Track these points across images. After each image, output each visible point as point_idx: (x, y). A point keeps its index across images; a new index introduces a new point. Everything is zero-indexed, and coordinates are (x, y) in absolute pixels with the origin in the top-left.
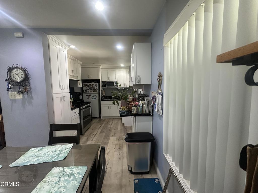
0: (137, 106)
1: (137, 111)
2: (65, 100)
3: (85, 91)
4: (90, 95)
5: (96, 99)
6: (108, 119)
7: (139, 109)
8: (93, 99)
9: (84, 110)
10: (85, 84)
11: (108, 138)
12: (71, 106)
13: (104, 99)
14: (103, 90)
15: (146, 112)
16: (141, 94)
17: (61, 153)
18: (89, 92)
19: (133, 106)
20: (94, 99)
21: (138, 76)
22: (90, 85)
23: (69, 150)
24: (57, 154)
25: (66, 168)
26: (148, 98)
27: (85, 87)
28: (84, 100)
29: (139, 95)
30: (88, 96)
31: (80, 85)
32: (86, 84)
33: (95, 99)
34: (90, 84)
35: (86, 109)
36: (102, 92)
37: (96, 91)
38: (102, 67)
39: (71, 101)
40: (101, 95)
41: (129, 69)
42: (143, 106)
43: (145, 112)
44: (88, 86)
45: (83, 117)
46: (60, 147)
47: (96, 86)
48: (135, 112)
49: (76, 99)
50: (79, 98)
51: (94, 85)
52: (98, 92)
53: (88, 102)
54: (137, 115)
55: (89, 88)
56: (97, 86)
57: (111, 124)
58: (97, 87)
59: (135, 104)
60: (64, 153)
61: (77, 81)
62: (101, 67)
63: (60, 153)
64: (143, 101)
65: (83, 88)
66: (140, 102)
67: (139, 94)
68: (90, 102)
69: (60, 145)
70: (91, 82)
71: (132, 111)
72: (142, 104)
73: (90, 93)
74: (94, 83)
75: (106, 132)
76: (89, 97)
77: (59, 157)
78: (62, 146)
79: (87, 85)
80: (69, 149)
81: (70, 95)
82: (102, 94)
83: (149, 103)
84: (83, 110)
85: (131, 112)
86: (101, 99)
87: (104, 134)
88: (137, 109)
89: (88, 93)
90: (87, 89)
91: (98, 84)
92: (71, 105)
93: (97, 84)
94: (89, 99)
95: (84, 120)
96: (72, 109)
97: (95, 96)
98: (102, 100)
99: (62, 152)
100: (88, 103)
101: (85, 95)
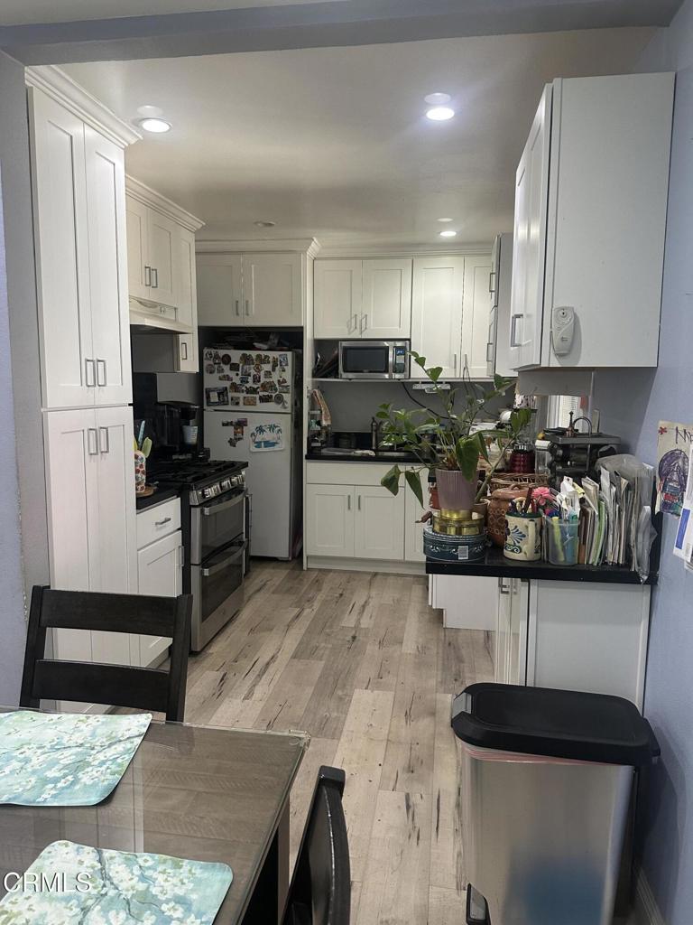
0: (543, 510)
1: (539, 549)
2: (107, 452)
3: (214, 397)
4: (241, 424)
5: (276, 448)
6: (345, 571)
7: (557, 532)
8: (258, 445)
9: (207, 511)
10: (217, 356)
11: (340, 693)
12: (138, 484)
13: (324, 451)
14: (322, 392)
15: (603, 556)
16: (575, 433)
17: (89, 764)
18: (237, 404)
19: (513, 511)
20: (268, 444)
21: (564, 312)
22: (246, 359)
23: (127, 751)
24: (66, 767)
25: (117, 860)
26: (626, 462)
27: (216, 375)
28: (207, 452)
29: (561, 440)
30: (231, 429)
31: (189, 364)
32: (222, 353)
33: (273, 444)
34: (244, 355)
35: (217, 508)
36: (313, 406)
37: (279, 400)
38: (317, 249)
39: (141, 454)
40: (309, 426)
41: (494, 258)
42: (584, 513)
43: (594, 559)
44: (234, 367)
45: (204, 547)
46: (83, 726)
47: (277, 368)
48: (524, 548)
49: (166, 443)
50: (182, 434)
51: (265, 360)
52: (289, 405)
53: (233, 464)
54: (540, 570)
55: (237, 380)
56: (289, 369)
57: (364, 606)
58: (284, 375)
59: (529, 500)
60: (103, 763)
61: (173, 335)
62: (314, 247)
63: (80, 765)
64: (588, 483)
65: (206, 375)
66: (567, 485)
67: (561, 432)
68: (246, 465)
69: (82, 717)
70: (253, 340)
71: (510, 540)
72: (577, 504)
73: (242, 407)
74: (270, 349)
75: (327, 652)
76: (239, 435)
77: (77, 787)
78: (93, 720)
79: (227, 359)
80: (129, 746)
81: (138, 416)
82: (312, 417)
83: (629, 494)
84: (202, 511)
85: (498, 547)
86: (305, 452)
87: (318, 667)
88: (543, 531)
89: (230, 407)
90: (227, 384)
91: (289, 354)
92: (137, 478)
93: (285, 357)
94: (238, 443)
95: (206, 572)
96: (143, 503)
97: (272, 428)
98: (314, 455)
99: (90, 759)
100: (233, 467)
101: (214, 418)
